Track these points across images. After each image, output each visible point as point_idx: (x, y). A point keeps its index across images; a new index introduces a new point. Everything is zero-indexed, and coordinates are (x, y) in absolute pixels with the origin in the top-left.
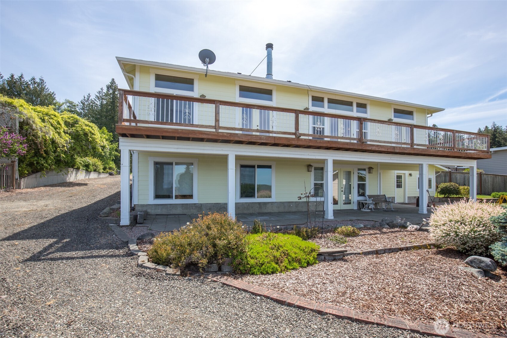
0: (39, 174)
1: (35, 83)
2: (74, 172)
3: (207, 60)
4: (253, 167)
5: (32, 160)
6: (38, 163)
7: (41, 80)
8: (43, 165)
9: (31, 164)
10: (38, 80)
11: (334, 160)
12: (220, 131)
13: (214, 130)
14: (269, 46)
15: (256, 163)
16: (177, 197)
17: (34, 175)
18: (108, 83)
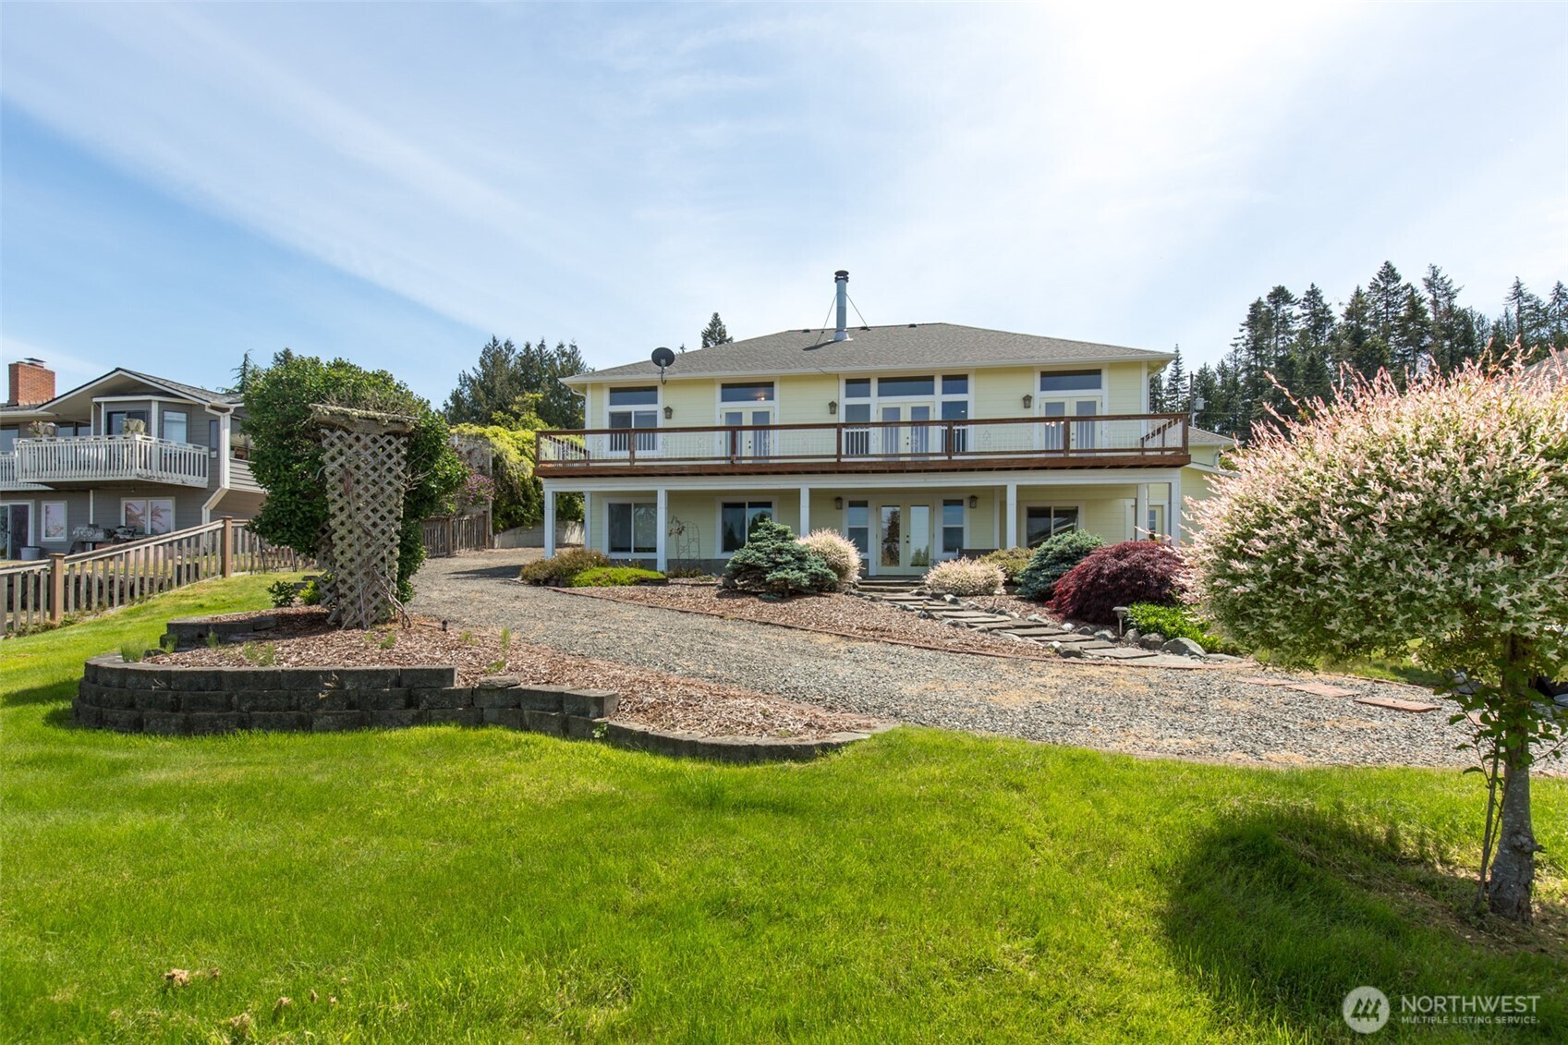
0: (518, 530)
1: (564, 354)
2: (578, 528)
3: (663, 361)
4: (742, 505)
5: (508, 510)
6: (516, 513)
7: (572, 347)
8: (522, 515)
9: (507, 516)
10: (568, 349)
11: (811, 490)
12: (636, 464)
13: (628, 464)
14: (842, 276)
15: (746, 500)
16: (637, 550)
17: (512, 531)
18: (706, 326)
